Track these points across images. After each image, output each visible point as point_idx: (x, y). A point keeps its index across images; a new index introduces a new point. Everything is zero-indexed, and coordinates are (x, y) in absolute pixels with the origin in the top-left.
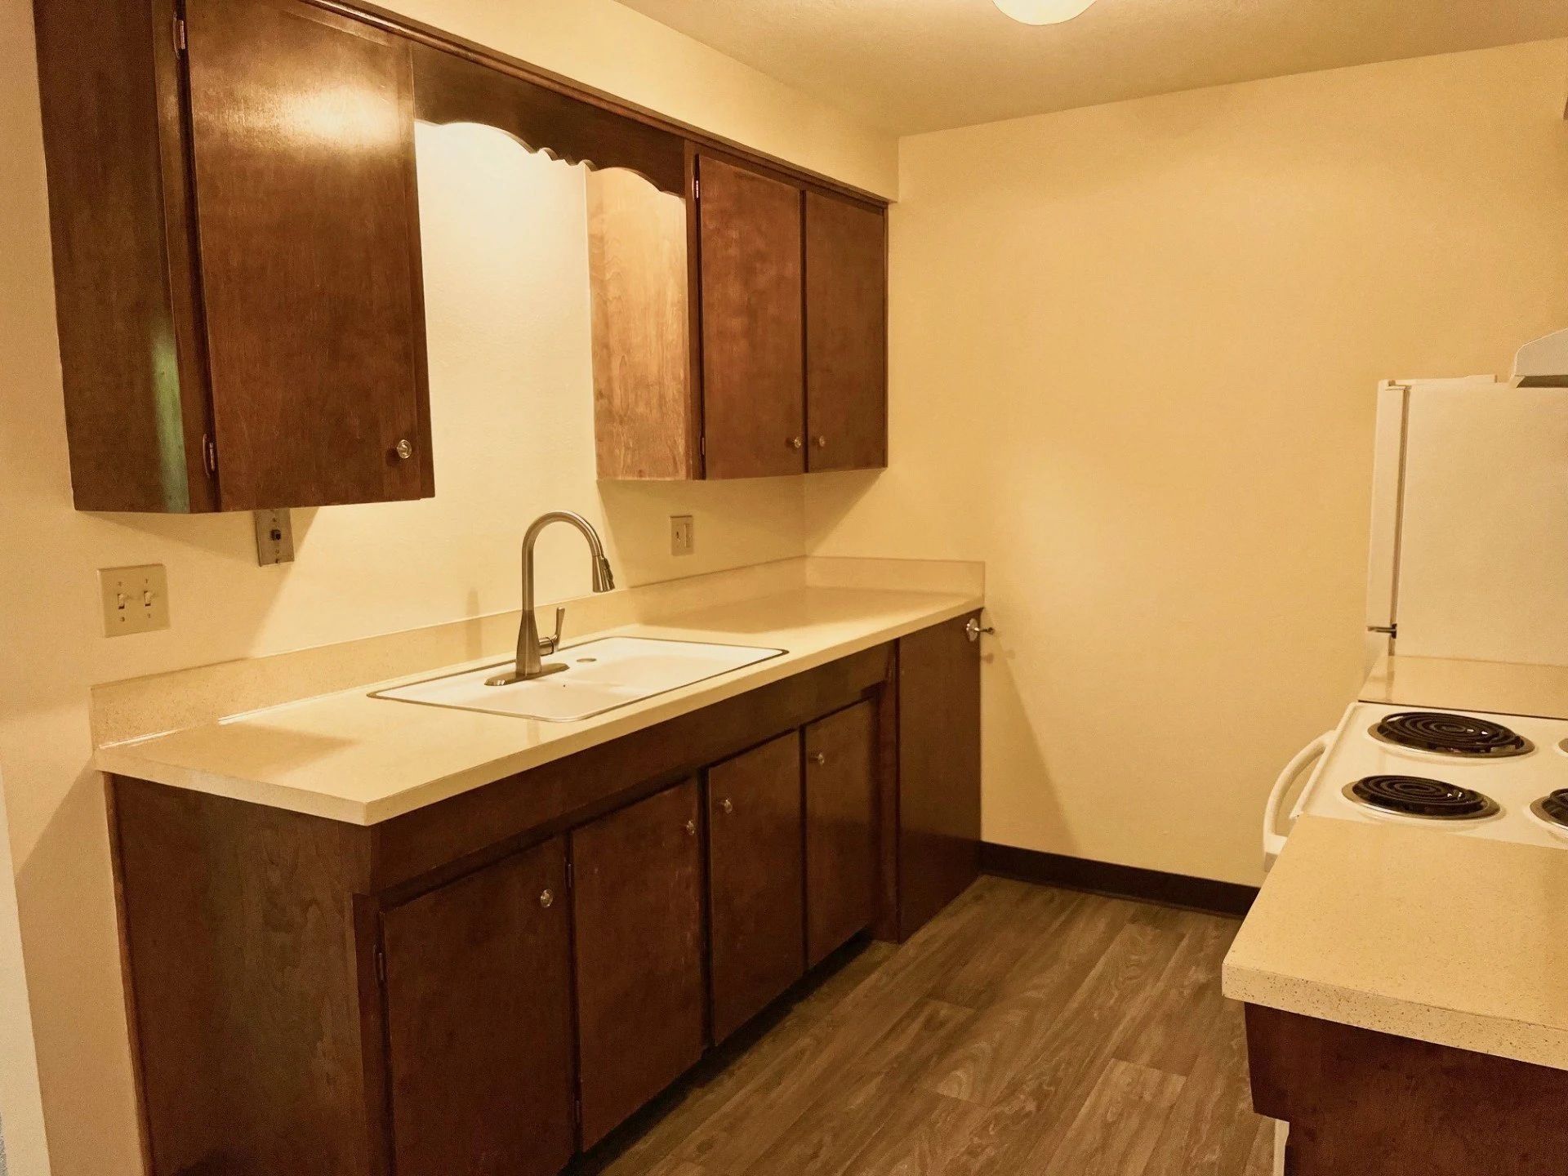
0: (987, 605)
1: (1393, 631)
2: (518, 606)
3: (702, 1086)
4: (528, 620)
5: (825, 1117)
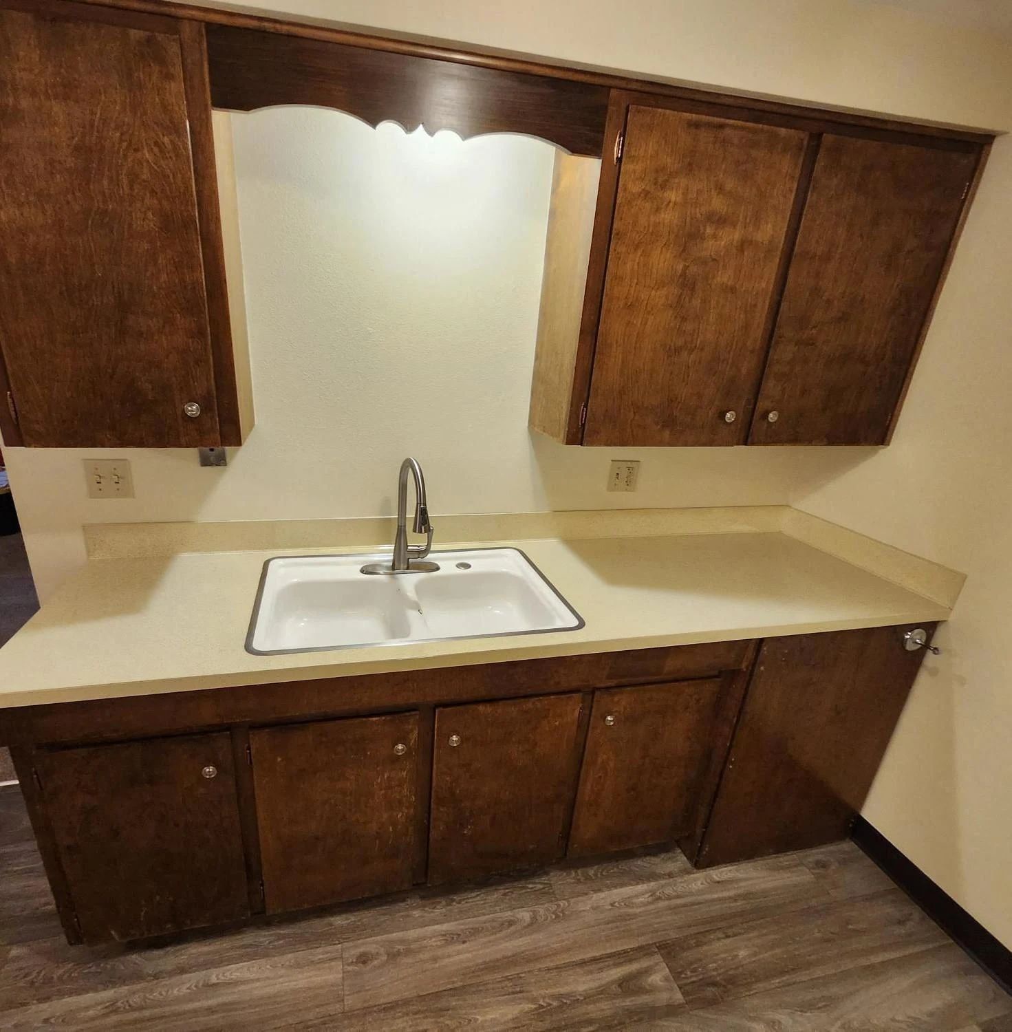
0: (951, 618)
3: (422, 898)
5: (454, 1008)
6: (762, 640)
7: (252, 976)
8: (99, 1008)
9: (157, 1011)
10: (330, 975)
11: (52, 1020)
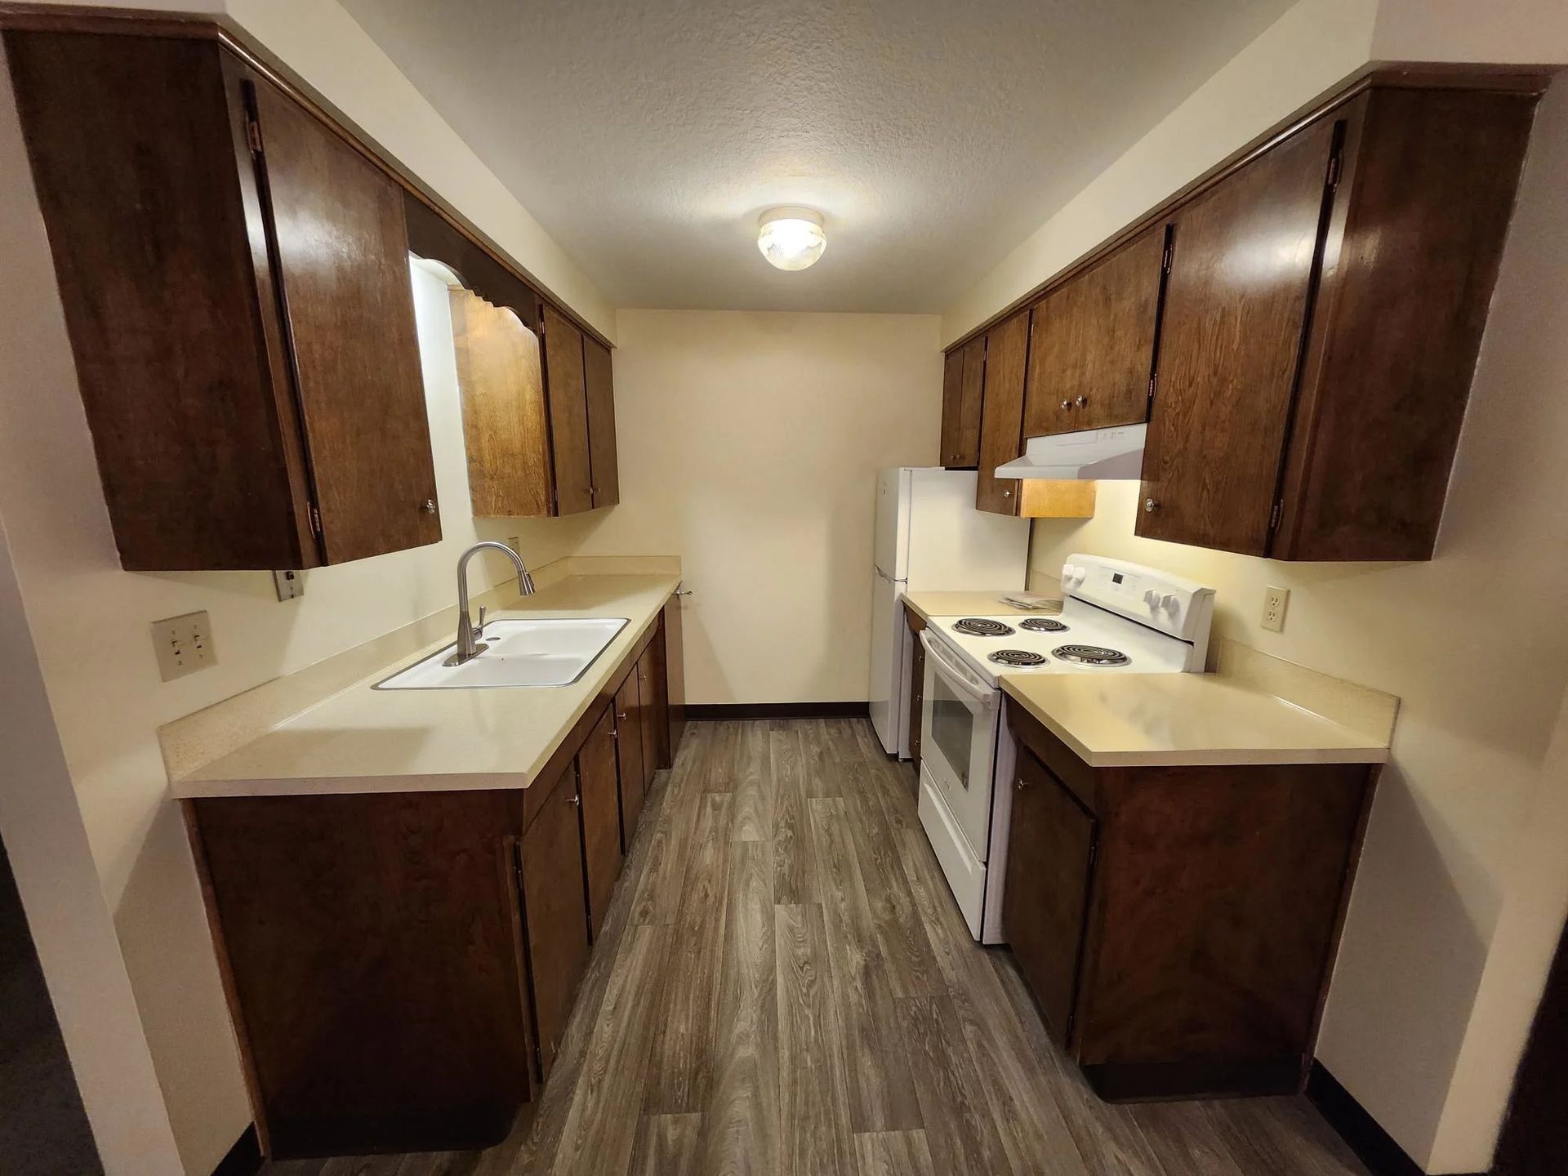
0: (683, 579)
4: (466, 618)
5: (697, 873)
7: (621, 982)
8: (589, 1097)
9: (616, 1047)
10: (646, 933)
11: (580, 1142)
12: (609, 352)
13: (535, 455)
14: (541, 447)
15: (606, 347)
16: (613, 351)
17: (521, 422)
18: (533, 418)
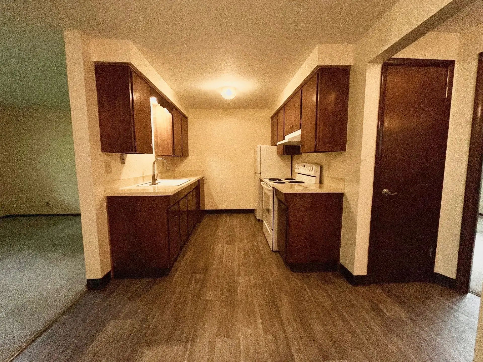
0: (205, 176)
1: (260, 173)
2: (152, 173)
4: (154, 175)
6: (199, 180)
12: (187, 119)
13: (170, 141)
14: (171, 139)
15: (186, 118)
16: (188, 119)
17: (167, 134)
18: (170, 132)
